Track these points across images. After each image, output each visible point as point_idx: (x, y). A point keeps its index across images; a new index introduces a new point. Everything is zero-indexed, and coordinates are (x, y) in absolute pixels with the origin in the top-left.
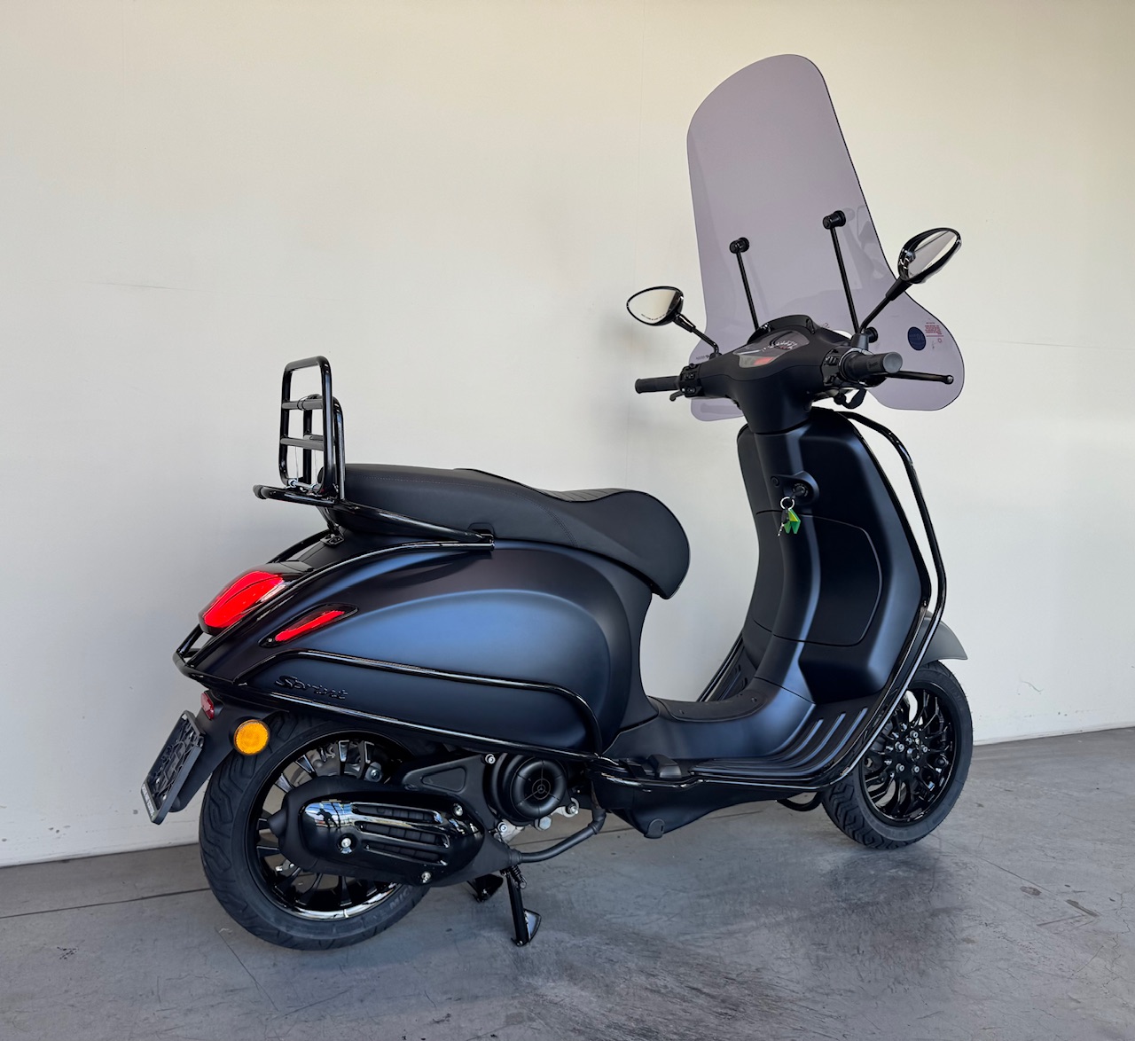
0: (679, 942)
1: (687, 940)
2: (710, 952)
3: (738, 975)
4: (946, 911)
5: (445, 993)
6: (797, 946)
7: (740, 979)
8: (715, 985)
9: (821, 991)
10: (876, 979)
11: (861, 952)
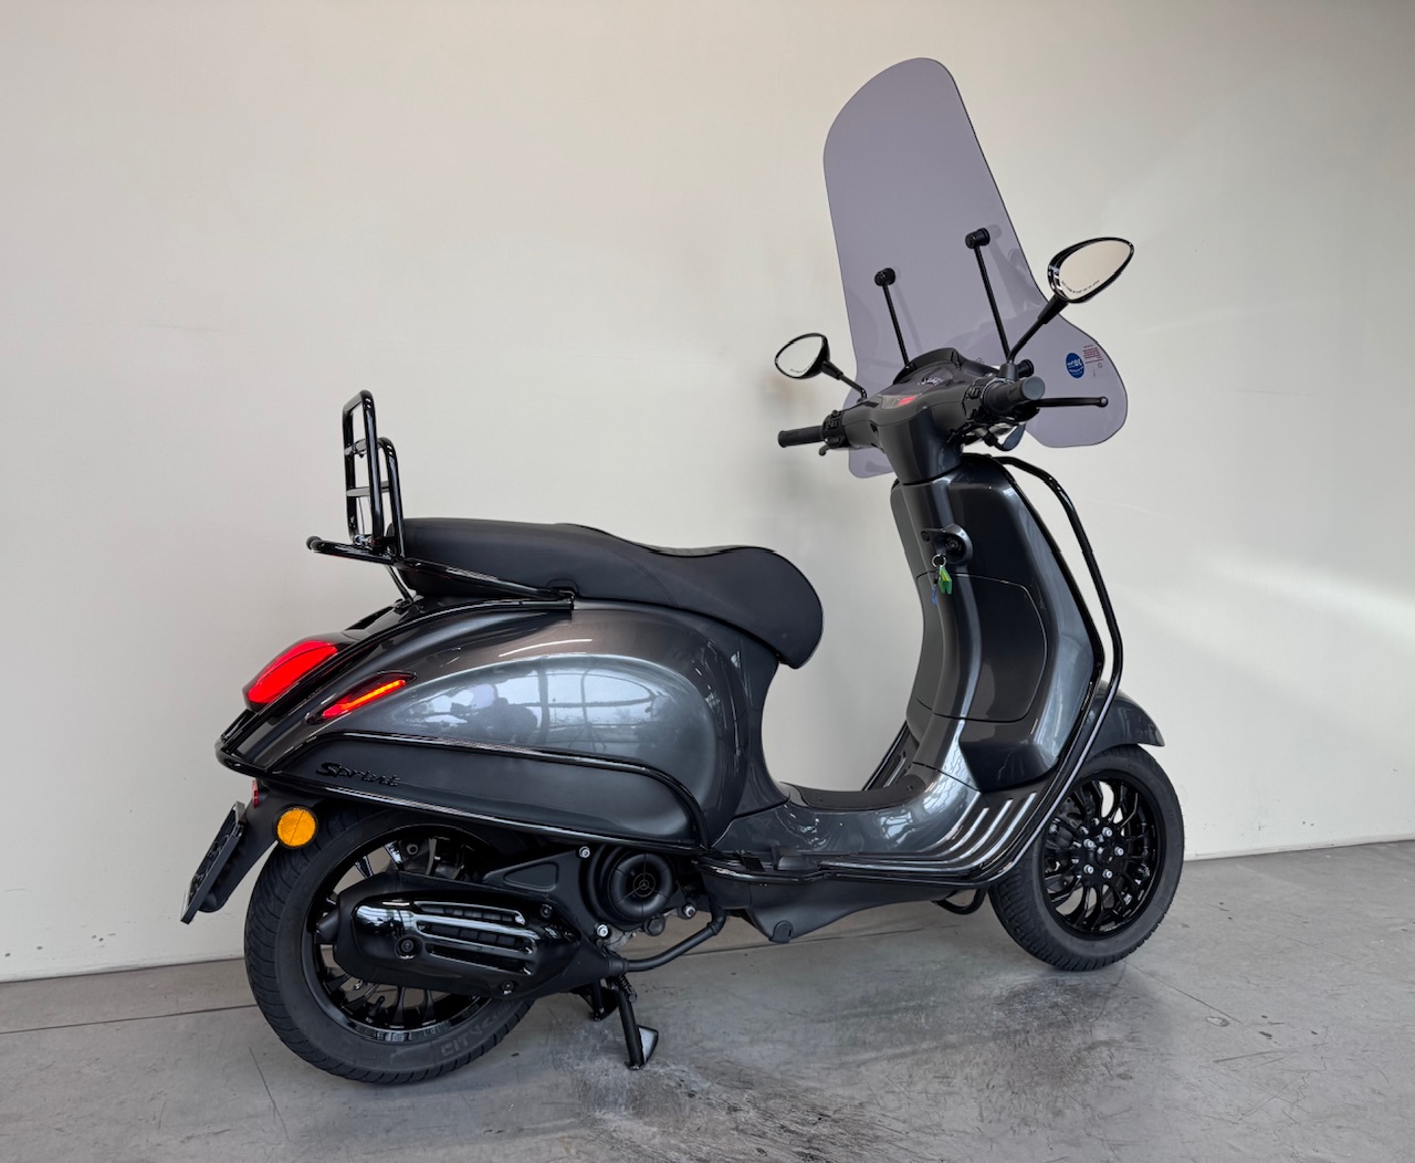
0: (782, 1073)
1: (788, 1070)
2: (812, 1084)
3: (835, 1112)
4: (1106, 1043)
5: (488, 1125)
6: (916, 1079)
7: (837, 1116)
8: (804, 1123)
9: (928, 1131)
10: (999, 1120)
11: (991, 1086)
